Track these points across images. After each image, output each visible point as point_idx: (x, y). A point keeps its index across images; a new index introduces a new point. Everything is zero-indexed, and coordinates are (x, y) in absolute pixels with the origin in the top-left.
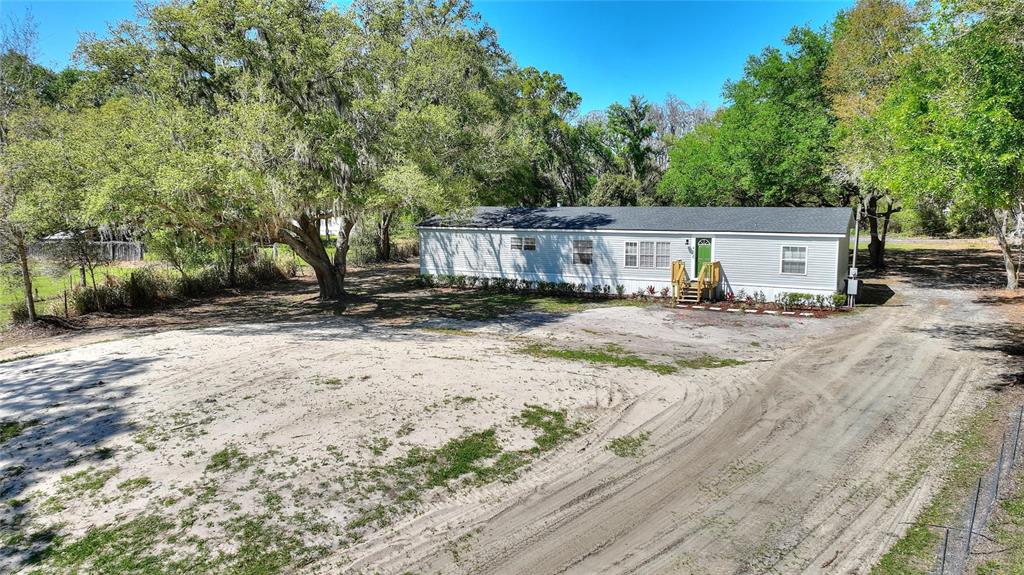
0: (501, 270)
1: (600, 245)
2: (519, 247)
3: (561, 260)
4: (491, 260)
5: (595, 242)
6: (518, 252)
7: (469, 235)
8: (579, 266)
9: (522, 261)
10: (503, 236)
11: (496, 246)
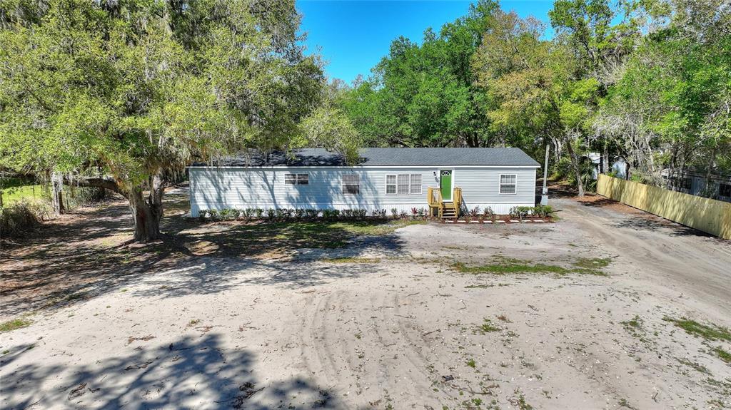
0: (275, 202)
1: (365, 178)
2: (293, 183)
3: (331, 192)
4: (264, 194)
5: (360, 176)
6: (291, 186)
7: (241, 173)
8: (347, 196)
9: (294, 193)
10: (276, 173)
11: (270, 181)
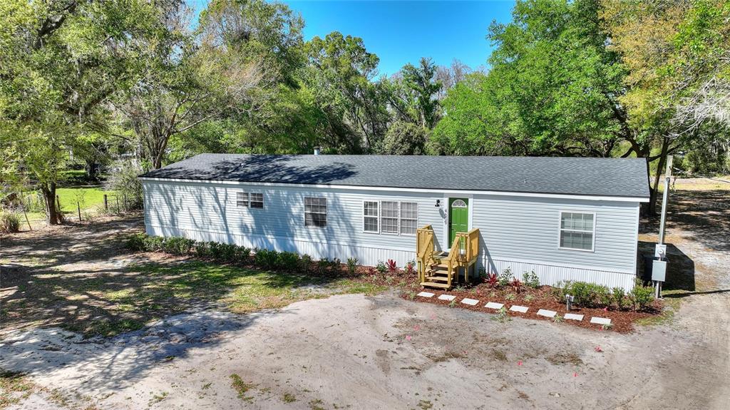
0: (227, 230)
1: (336, 205)
2: (245, 204)
3: (292, 222)
4: (216, 218)
5: (330, 201)
6: (245, 209)
7: (193, 188)
8: (312, 229)
9: (249, 220)
10: (228, 190)
11: (222, 202)
